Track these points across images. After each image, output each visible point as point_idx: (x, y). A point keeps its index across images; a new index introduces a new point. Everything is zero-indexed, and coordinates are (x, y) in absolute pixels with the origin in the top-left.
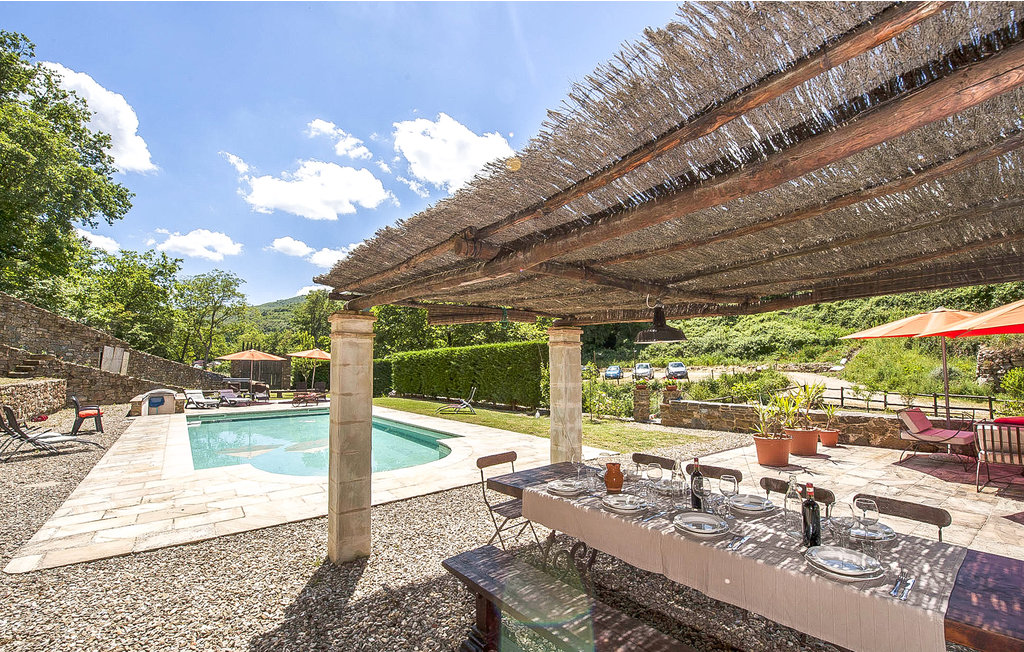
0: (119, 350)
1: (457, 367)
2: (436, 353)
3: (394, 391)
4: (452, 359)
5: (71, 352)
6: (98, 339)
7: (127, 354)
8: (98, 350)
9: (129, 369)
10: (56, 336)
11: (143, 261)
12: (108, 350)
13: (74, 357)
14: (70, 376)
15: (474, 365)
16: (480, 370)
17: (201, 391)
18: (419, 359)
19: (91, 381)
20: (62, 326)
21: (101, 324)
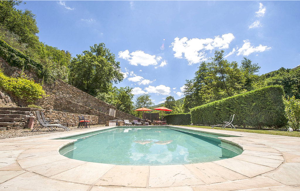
0: (113, 109)
1: (220, 110)
2: (208, 105)
3: (192, 124)
4: (216, 106)
5: (102, 110)
6: (108, 106)
7: (115, 111)
8: (108, 109)
9: (116, 115)
10: (99, 105)
11: (124, 89)
12: (111, 110)
13: (103, 111)
14: (99, 116)
15: (229, 107)
16: (233, 109)
17: (128, 120)
18: (201, 109)
19: (104, 117)
20: (100, 103)
21: (114, 105)
